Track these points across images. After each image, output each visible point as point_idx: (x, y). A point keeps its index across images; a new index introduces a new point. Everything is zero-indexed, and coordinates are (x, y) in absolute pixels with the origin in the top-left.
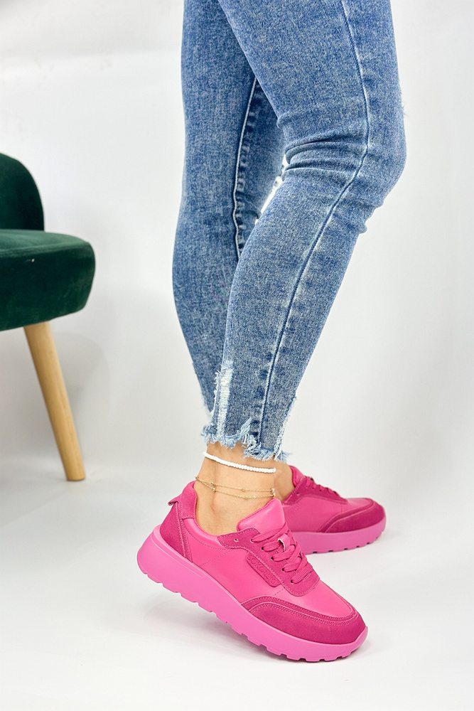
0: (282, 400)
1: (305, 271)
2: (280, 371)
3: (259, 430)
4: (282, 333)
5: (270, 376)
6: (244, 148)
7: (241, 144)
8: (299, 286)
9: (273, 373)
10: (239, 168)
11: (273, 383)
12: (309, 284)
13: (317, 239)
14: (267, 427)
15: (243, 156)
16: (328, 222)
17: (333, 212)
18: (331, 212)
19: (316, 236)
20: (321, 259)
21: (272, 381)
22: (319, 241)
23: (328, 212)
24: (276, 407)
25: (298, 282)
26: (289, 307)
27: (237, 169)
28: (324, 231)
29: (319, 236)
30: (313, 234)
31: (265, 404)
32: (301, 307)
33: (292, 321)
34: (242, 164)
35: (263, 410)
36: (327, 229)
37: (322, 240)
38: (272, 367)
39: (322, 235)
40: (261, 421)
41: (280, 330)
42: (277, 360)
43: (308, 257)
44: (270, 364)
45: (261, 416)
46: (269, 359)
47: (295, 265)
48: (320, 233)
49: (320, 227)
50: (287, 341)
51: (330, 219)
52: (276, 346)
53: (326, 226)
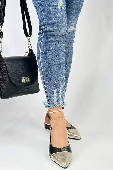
0: (50, 92)
1: (41, 59)
3: (48, 101)
8: (41, 63)
16: (41, 44)
18: (42, 41)
24: (49, 94)
28: (41, 47)
40: (47, 98)
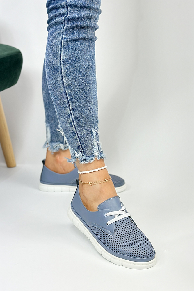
5: (74, 124)
11: (77, 126)
17: (63, 38)
22: (62, 54)
26: (65, 90)
35: (78, 140)
43: (61, 64)
51: (63, 42)
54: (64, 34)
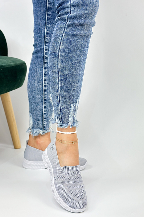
1: (59, 57)
2: (62, 95)
3: (61, 118)
4: (59, 81)
5: (59, 98)
6: (48, 26)
7: (46, 24)
9: (60, 96)
10: (46, 33)
12: (62, 61)
13: (60, 44)
14: (63, 116)
15: (47, 29)
16: (63, 36)
17: (65, 32)
18: (64, 32)
19: (59, 43)
20: (64, 51)
21: (60, 99)
22: (61, 44)
23: (62, 32)
25: (58, 62)
26: (58, 71)
27: (45, 34)
28: (62, 40)
29: (61, 42)
30: (58, 42)
31: (60, 108)
32: (62, 71)
33: (61, 76)
34: (47, 32)
35: (60, 110)
36: (64, 39)
37: (62, 44)
38: (59, 94)
39: (62, 42)
40: (60, 114)
41: (58, 81)
42: (60, 91)
43: (59, 52)
44: (58, 93)
45: (60, 112)
46: (57, 92)
47: (55, 56)
48: (61, 41)
49: (60, 39)
50: (61, 84)
51: (64, 35)
52: (58, 86)
53: (63, 38)
54: (66, 28)
